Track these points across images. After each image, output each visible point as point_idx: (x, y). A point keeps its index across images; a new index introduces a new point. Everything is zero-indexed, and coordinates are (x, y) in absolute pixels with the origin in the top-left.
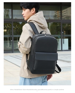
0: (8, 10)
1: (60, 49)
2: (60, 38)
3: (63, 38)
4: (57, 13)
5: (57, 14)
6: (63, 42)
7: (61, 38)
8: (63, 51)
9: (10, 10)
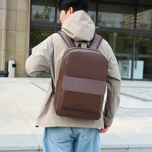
0: (50, 9)
1: (130, 77)
2: (130, 59)
3: (135, 60)
4: (126, 17)
5: (125, 19)
6: (136, 66)
7: (132, 59)
8: (133, 80)
9: (53, 9)
